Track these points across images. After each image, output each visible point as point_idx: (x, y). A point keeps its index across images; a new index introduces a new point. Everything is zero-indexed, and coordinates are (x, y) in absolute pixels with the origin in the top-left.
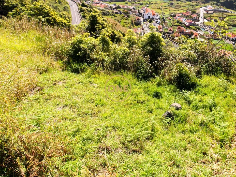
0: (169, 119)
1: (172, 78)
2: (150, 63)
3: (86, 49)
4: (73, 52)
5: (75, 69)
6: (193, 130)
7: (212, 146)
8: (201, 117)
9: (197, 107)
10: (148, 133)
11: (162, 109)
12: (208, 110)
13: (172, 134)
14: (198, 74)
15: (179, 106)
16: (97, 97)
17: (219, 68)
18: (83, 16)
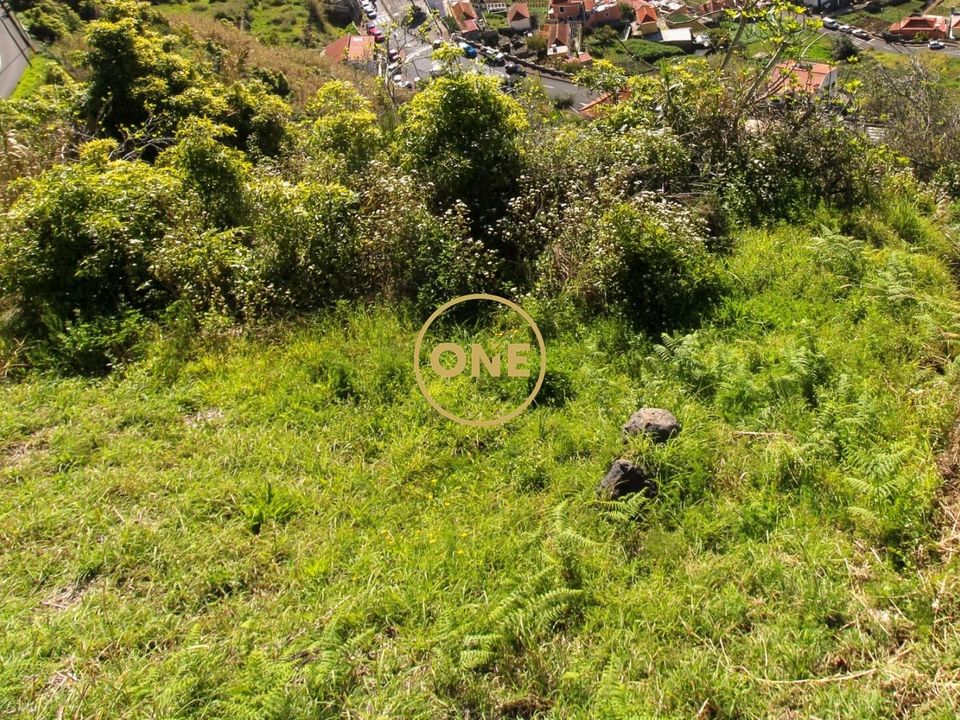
0: (637, 498)
1: (599, 284)
2: (477, 233)
3: (116, 236)
4: (50, 265)
5: (79, 354)
6: (756, 518)
7: (858, 572)
8: (779, 447)
9: (745, 403)
11: (586, 454)
12: (802, 404)
13: (669, 569)
14: (712, 234)
15: (664, 420)
16: (247, 482)
17: (798, 183)
18: (33, 30)
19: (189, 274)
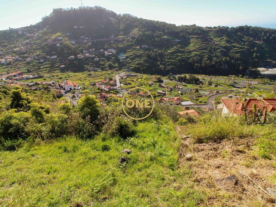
0: (124, 164)
1: (114, 131)
3: (17, 124)
4: (3, 130)
5: (9, 147)
6: (146, 165)
8: (149, 154)
9: (142, 148)
10: (111, 180)
11: (114, 158)
12: (153, 147)
13: (132, 174)
14: (134, 123)
15: (129, 151)
16: (46, 166)
19: (33, 132)
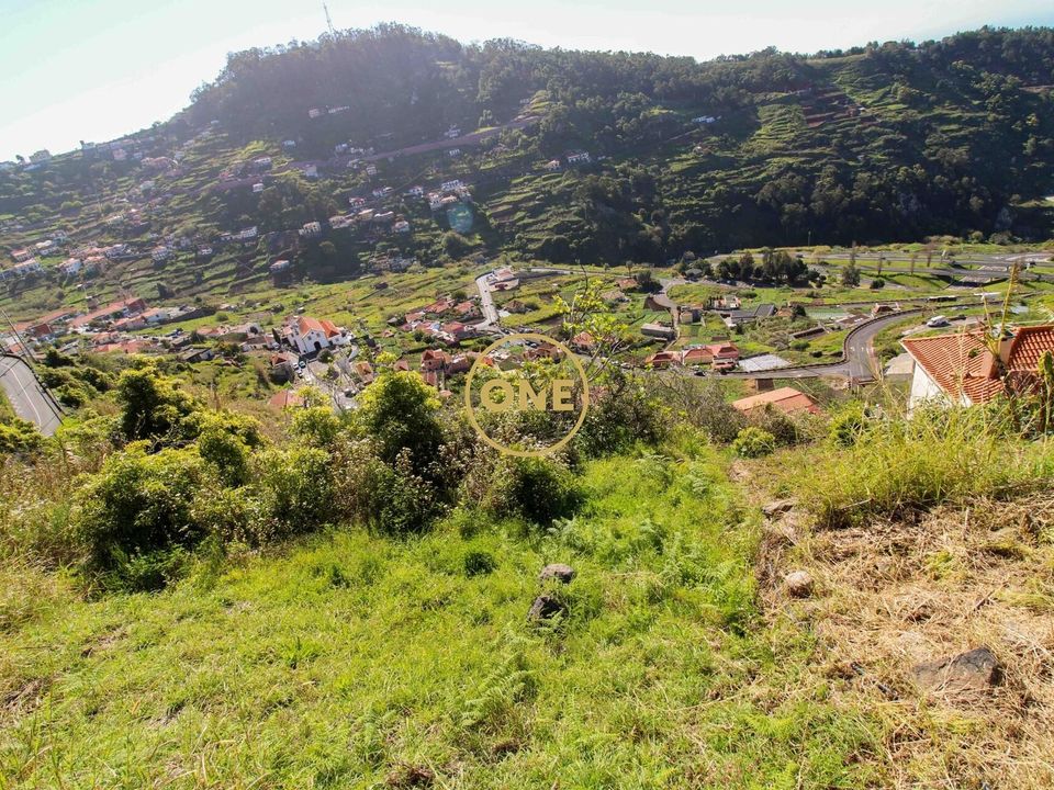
0: (555, 619)
2: (416, 472)
3: (162, 497)
4: (115, 519)
5: (141, 578)
6: (638, 622)
8: (643, 579)
9: (614, 557)
10: (515, 682)
11: (513, 599)
12: (654, 552)
13: (587, 657)
14: (571, 463)
15: (566, 570)
16: (280, 639)
17: (622, 429)
18: (63, 400)
19: (217, 518)
